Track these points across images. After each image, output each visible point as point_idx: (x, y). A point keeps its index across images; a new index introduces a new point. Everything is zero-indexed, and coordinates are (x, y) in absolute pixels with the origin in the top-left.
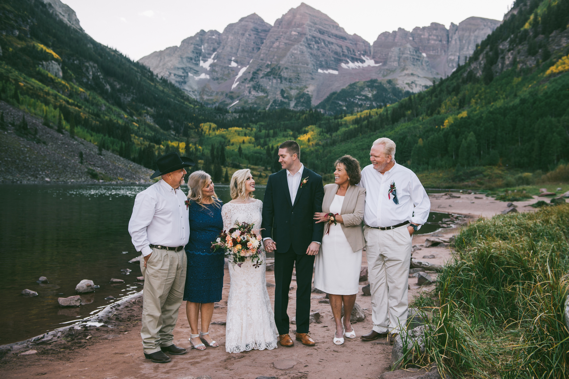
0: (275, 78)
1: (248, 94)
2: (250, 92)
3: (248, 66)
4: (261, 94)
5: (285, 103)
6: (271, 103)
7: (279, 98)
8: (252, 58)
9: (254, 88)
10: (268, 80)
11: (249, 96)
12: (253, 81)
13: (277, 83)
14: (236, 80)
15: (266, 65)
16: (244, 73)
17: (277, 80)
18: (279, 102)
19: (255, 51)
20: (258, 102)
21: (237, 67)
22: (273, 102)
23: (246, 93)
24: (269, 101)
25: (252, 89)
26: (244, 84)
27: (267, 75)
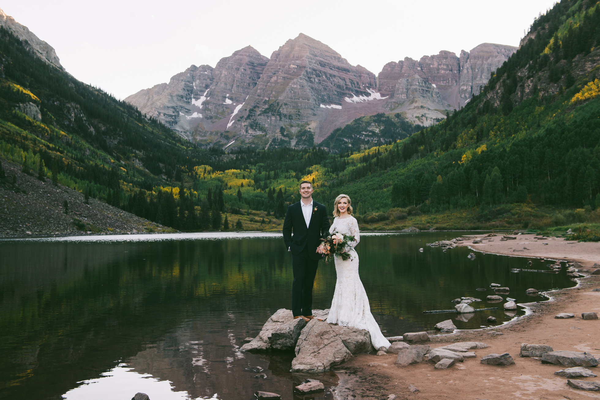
0: (273, 115)
1: (245, 133)
2: (247, 131)
3: (244, 103)
4: (259, 133)
5: (285, 142)
6: (270, 142)
7: (279, 136)
8: (248, 94)
9: (251, 126)
10: (266, 117)
11: (246, 135)
12: (250, 119)
13: (276, 120)
14: (231, 118)
15: (263, 101)
16: (240, 111)
17: (276, 117)
18: (279, 140)
19: (252, 87)
20: (256, 141)
21: (232, 104)
22: (272, 141)
23: (243, 132)
24: (268, 140)
25: (249, 128)
26: (240, 123)
27: (265, 112)
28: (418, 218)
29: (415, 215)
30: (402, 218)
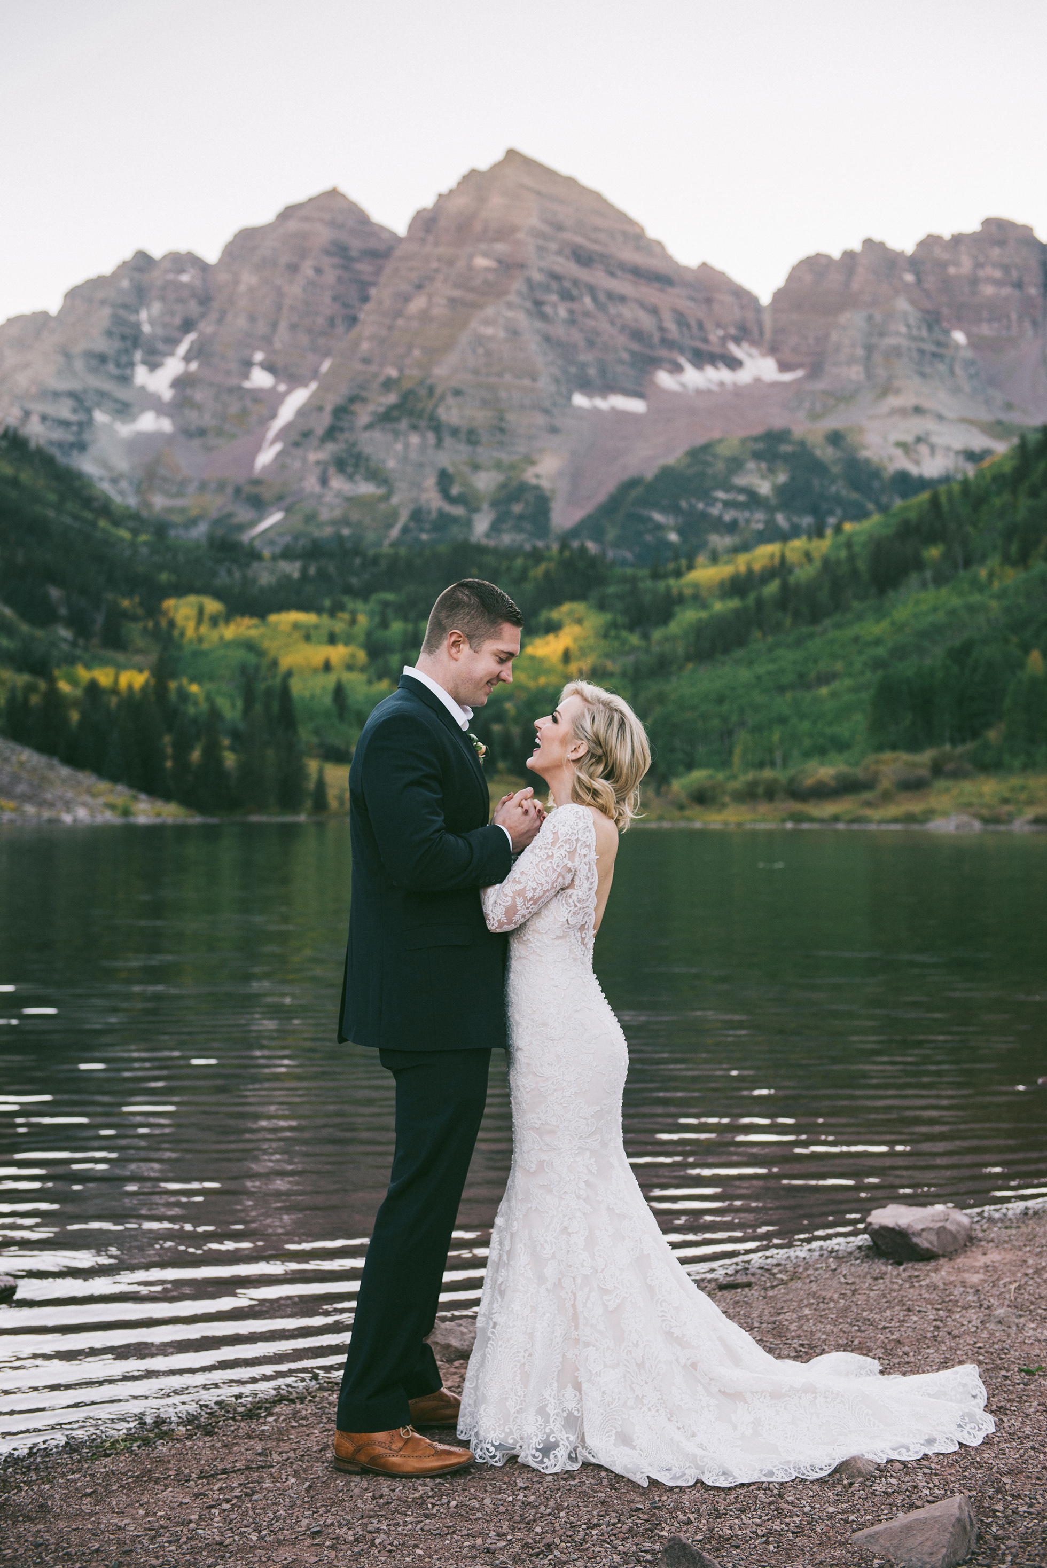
0: (414, 428)
1: (317, 489)
2: (324, 481)
3: (313, 386)
4: (366, 488)
5: (455, 520)
6: (403, 519)
7: (433, 500)
8: (327, 355)
9: (341, 464)
10: (390, 437)
12: (335, 439)
13: (423, 447)
14: (271, 434)
15: (381, 379)
16: (302, 413)
17: (423, 437)
18: (434, 515)
19: (340, 329)
20: (355, 516)
21: (273, 389)
22: (412, 518)
23: (311, 484)
24: (393, 515)
25: (332, 471)
26: (301, 452)
27: (387, 418)
28: (967, 786)
29: (956, 775)
30: (914, 786)
